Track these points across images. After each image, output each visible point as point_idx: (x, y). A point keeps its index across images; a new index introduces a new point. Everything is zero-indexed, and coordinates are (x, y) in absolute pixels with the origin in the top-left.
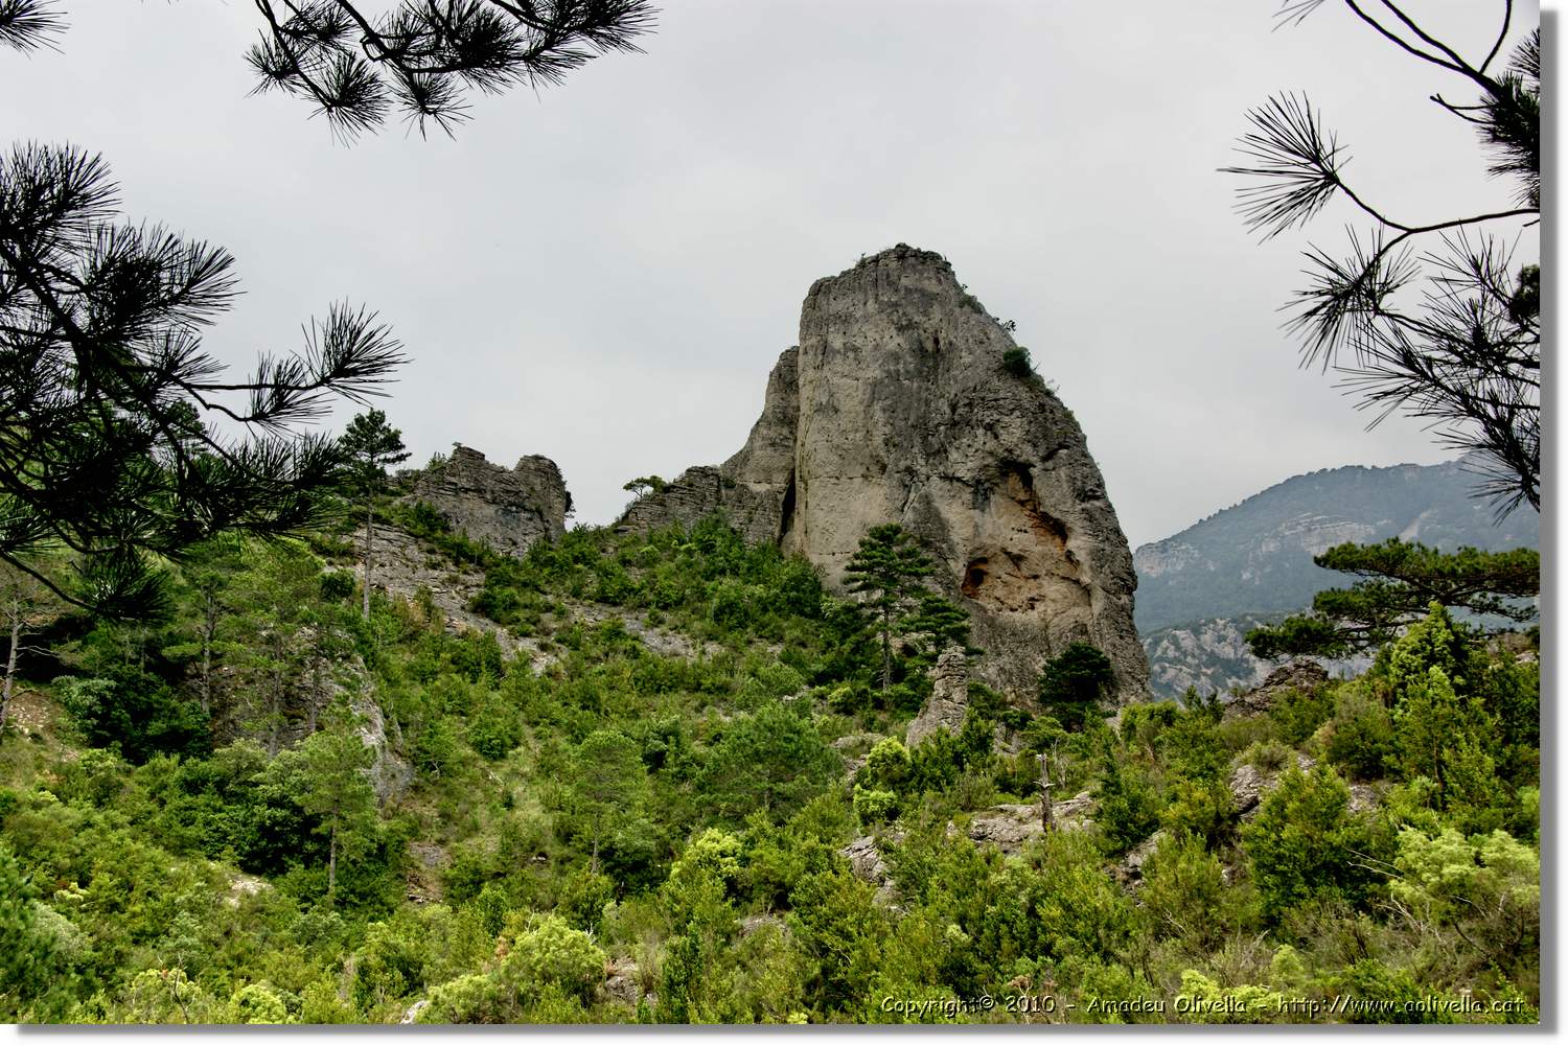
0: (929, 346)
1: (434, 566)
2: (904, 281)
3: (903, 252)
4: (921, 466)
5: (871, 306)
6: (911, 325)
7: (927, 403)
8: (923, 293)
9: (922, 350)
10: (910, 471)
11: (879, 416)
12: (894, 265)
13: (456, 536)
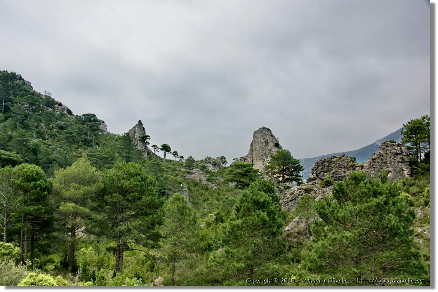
0: (267, 141)
1: (203, 174)
2: (264, 132)
3: (264, 128)
4: (265, 159)
5: (260, 136)
6: (265, 138)
7: (266, 150)
8: (266, 134)
9: (266, 142)
10: (264, 159)
11: (261, 151)
12: (262, 130)
13: (207, 170)
